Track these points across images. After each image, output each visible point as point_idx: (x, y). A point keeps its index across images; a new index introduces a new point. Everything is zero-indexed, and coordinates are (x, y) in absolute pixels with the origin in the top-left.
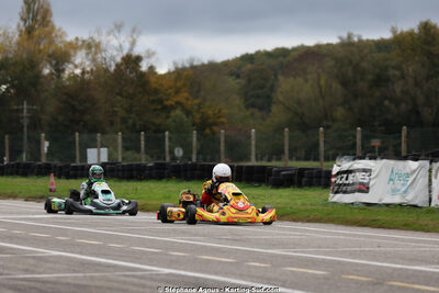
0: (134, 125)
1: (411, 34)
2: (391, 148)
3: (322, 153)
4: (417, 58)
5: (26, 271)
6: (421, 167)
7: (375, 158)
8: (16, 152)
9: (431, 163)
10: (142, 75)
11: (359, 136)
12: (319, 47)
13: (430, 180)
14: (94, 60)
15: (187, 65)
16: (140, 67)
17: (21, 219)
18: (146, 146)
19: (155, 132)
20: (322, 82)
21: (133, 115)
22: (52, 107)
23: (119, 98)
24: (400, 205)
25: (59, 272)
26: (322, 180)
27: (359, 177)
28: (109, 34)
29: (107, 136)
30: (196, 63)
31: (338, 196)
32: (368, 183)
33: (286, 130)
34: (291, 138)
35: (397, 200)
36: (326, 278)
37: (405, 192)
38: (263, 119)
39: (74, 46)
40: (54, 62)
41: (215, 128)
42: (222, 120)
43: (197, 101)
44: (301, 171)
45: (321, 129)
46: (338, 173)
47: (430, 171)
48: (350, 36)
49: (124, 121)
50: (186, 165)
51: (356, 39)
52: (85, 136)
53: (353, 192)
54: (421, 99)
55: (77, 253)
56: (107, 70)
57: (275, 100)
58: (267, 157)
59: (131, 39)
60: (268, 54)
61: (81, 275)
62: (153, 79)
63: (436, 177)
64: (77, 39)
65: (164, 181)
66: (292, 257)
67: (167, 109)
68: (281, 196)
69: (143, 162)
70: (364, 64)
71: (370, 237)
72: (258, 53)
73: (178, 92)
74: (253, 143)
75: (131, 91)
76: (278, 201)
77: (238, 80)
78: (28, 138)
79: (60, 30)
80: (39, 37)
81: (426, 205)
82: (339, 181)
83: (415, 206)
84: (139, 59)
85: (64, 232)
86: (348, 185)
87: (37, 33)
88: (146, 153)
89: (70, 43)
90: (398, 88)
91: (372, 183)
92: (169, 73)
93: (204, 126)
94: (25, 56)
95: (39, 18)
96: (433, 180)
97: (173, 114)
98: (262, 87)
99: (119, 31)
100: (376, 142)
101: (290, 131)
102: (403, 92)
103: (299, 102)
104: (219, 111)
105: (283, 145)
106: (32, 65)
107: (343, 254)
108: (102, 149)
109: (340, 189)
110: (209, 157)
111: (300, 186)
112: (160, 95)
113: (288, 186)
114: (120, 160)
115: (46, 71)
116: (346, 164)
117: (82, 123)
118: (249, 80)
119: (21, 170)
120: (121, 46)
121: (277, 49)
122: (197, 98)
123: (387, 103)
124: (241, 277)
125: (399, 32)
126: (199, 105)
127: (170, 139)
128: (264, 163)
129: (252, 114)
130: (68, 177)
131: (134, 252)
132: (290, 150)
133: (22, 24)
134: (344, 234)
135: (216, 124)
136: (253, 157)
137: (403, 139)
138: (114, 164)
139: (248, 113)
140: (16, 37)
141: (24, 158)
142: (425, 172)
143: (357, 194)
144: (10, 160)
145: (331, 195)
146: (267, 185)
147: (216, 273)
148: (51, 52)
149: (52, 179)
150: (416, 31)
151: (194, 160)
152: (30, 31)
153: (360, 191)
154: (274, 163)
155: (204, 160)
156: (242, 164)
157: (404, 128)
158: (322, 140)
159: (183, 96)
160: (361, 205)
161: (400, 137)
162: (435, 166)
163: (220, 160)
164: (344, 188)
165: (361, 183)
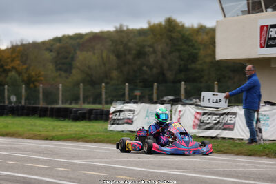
1: (160, 25)
2: (147, 97)
3: (104, 99)
4: (163, 40)
7: (134, 103)
9: (172, 105)
11: (127, 89)
12: (102, 33)
13: (171, 117)
15: (19, 44)
20: (104, 55)
26: (104, 116)
27: (127, 115)
30: (24, 43)
31: (114, 126)
32: (133, 118)
33: (81, 84)
34: (84, 90)
38: (67, 78)
41: (37, 84)
42: (42, 78)
43: (25, 66)
44: (91, 111)
45: (103, 84)
46: (114, 112)
47: (171, 111)
48: (121, 26)
50: (17, 107)
51: (125, 28)
53: (123, 124)
54: (166, 66)
57: (74, 66)
58: (69, 102)
60: (70, 37)
63: (175, 115)
65: (4, 116)
66: (85, 165)
67: (6, 71)
68: (77, 127)
70: (130, 44)
72: (64, 36)
73: (13, 61)
74: (61, 93)
76: (77, 129)
77: (52, 53)
82: (114, 117)
86: (120, 119)
90: (151, 59)
91: (134, 119)
92: (7, 49)
93: (30, 82)
96: (173, 116)
97: (10, 74)
98: (66, 58)
100: (137, 93)
101: (84, 85)
102: (154, 61)
103: (89, 68)
105: (79, 94)
107: (116, 163)
109: (115, 122)
110: (32, 102)
111: (90, 120)
112: (2, 63)
113: (82, 120)
116: (118, 106)
118: (58, 54)
121: (76, 34)
122: (25, 64)
123: (144, 68)
124: (53, 177)
125: (152, 24)
126: (27, 69)
127: (8, 90)
128: (67, 106)
129: (60, 75)
132: (84, 98)
135: (36, 81)
136: (60, 102)
137: (155, 91)
139: (58, 74)
143: (126, 125)
145: (109, 126)
146: (69, 119)
147: (37, 175)
150: (163, 23)
151: (23, 103)
153: (128, 123)
154: (74, 106)
155: (30, 103)
156: (53, 106)
157: (156, 84)
158: (104, 91)
159: (17, 63)
160: (129, 133)
161: (152, 90)
162: (174, 107)
163: (39, 103)
164: (118, 122)
165: (129, 119)
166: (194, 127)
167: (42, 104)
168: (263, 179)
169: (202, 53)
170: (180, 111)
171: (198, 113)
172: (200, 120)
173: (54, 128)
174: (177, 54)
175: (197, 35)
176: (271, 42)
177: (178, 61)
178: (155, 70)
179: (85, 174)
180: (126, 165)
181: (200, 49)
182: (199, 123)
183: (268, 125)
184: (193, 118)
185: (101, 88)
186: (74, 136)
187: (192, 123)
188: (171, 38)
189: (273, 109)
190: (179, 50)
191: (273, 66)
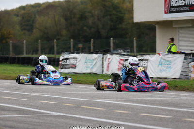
2: (87, 48)
3: (56, 51)
6: (99, 57)
7: (77, 53)
9: (103, 54)
11: (72, 44)
12: (54, 2)
13: (103, 63)
20: (56, 19)
24: (90, 74)
26: (56, 63)
27: (72, 62)
31: (62, 70)
35: (88, 71)
37: (92, 68)
38: (29, 35)
41: (8, 40)
42: (11, 36)
45: (55, 40)
46: (63, 60)
47: (103, 59)
53: (69, 68)
54: (101, 26)
57: (34, 26)
58: (31, 53)
60: (31, 6)
66: (41, 96)
70: (75, 11)
72: (27, 5)
74: (25, 46)
77: (18, 18)
81: (101, 73)
82: (63, 63)
83: (96, 74)
86: (67, 65)
90: (90, 21)
91: (77, 64)
93: (3, 39)
96: (104, 62)
100: (80, 46)
101: (41, 41)
102: (92, 23)
103: (46, 28)
105: (38, 48)
107: (63, 95)
109: (63, 67)
110: (5, 53)
116: (66, 56)
118: (23, 18)
121: (36, 4)
123: (85, 28)
124: (19, 105)
128: (30, 56)
129: (24, 33)
132: (41, 50)
135: (8, 38)
136: (25, 52)
137: (92, 44)
142: (100, 59)
143: (71, 69)
145: (59, 69)
146: (31, 65)
147: (8, 104)
153: (72, 67)
154: (34, 56)
155: (3, 54)
156: (19, 56)
157: (92, 39)
158: (55, 45)
160: (73, 74)
161: (90, 44)
162: (105, 56)
163: (10, 54)
164: (65, 66)
165: (73, 64)
166: (119, 69)
167: (12, 55)
168: (163, 105)
169: (126, 16)
170: (109, 59)
171: (121, 60)
172: (123, 65)
173: (20, 72)
174: (109, 17)
175: (123, 3)
176: (172, 9)
177: (109, 22)
178: (93, 30)
180: (71, 96)
181: (124, 14)
182: (122, 67)
183: (170, 68)
184: (118, 64)
185: (53, 43)
187: (117, 67)
188: (104, 6)
189: (174, 57)
190: (110, 15)
191: (174, 26)
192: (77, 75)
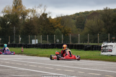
0: (45, 33)
3: (99, 41)
5: (16, 74)
8: (12, 41)
10: (48, 19)
11: (109, 36)
12: (97, 11)
14: (34, 15)
15: (60, 16)
16: (47, 17)
17: (14, 60)
18: (48, 39)
19: (51, 35)
20: (99, 21)
21: (45, 30)
22: (22, 28)
23: (41, 25)
25: (25, 74)
26: (99, 48)
27: (109, 48)
28: (38, 7)
29: (38, 36)
30: (62, 16)
31: (103, 53)
32: (112, 49)
33: (88, 34)
36: (100, 76)
38: (82, 31)
39: (28, 11)
40: (23, 15)
42: (71, 31)
44: (93, 46)
45: (98, 34)
48: (107, 8)
49: (42, 32)
50: (60, 44)
52: (31, 36)
55: (30, 69)
56: (37, 18)
57: (85, 26)
59: (44, 9)
60: (83, 13)
61: (31, 75)
62: (50, 20)
64: (29, 9)
65: (54, 49)
66: (91, 70)
67: (54, 29)
68: (87, 53)
69: (48, 43)
70: (110, 16)
71: (112, 64)
72: (80, 13)
73: (57, 24)
74: (79, 38)
75: (44, 24)
77: (74, 20)
78: (15, 37)
79: (24, 6)
80: (18, 8)
84: (46, 14)
85: (26, 63)
86: (106, 50)
87: (18, 7)
88: (49, 41)
89: (27, 10)
91: (113, 49)
92: (55, 18)
93: (65, 33)
94: (14, 14)
95: (18, 3)
97: (56, 30)
98: (81, 22)
99: (41, 7)
100: (114, 38)
101: (90, 35)
103: (92, 27)
104: (69, 29)
106: (16, 16)
107: (105, 69)
108: (36, 40)
109: (104, 51)
110: (66, 42)
111: (92, 50)
112: (52, 25)
113: (89, 50)
114: (41, 43)
115: (20, 18)
116: (105, 44)
117: (30, 33)
118: (78, 20)
119: (13, 46)
120: (41, 11)
121: (86, 12)
122: (62, 25)
126: (64, 27)
127: (55, 37)
128: (82, 44)
129: (79, 30)
130: (27, 48)
131: (46, 69)
132: (89, 40)
133: (13, 5)
134: (105, 64)
135: (68, 33)
136: (79, 42)
138: (40, 44)
139: (77, 30)
140: (12, 8)
141: (14, 42)
143: (108, 52)
144: (10, 43)
145: (101, 53)
146: (83, 50)
148: (21, 12)
149: (22, 48)
152: (16, 7)
154: (85, 44)
156: (76, 44)
158: (98, 37)
159: (59, 25)
160: (110, 56)
163: (69, 43)
167: (71, 43)
179: (91, 74)
180: (109, 70)
186: (85, 57)
192: (113, 56)
